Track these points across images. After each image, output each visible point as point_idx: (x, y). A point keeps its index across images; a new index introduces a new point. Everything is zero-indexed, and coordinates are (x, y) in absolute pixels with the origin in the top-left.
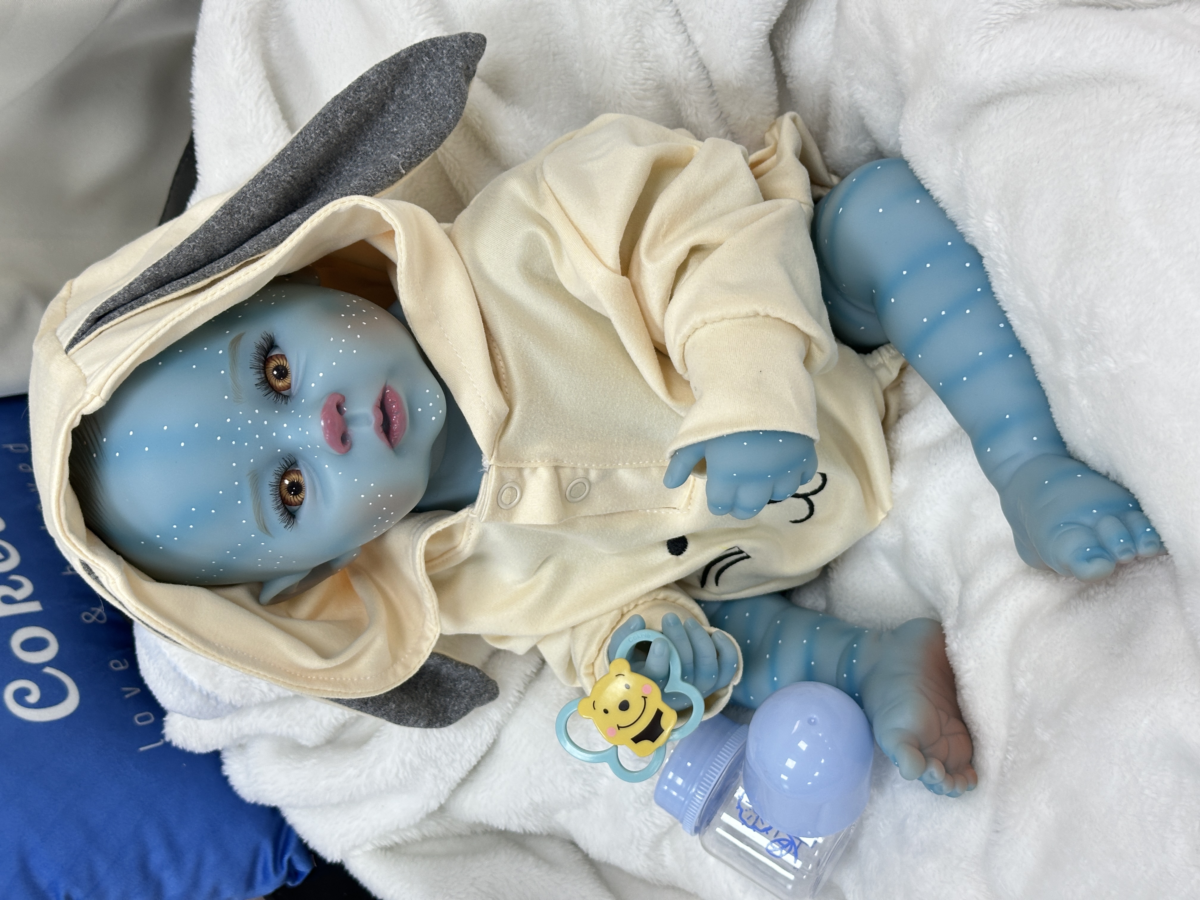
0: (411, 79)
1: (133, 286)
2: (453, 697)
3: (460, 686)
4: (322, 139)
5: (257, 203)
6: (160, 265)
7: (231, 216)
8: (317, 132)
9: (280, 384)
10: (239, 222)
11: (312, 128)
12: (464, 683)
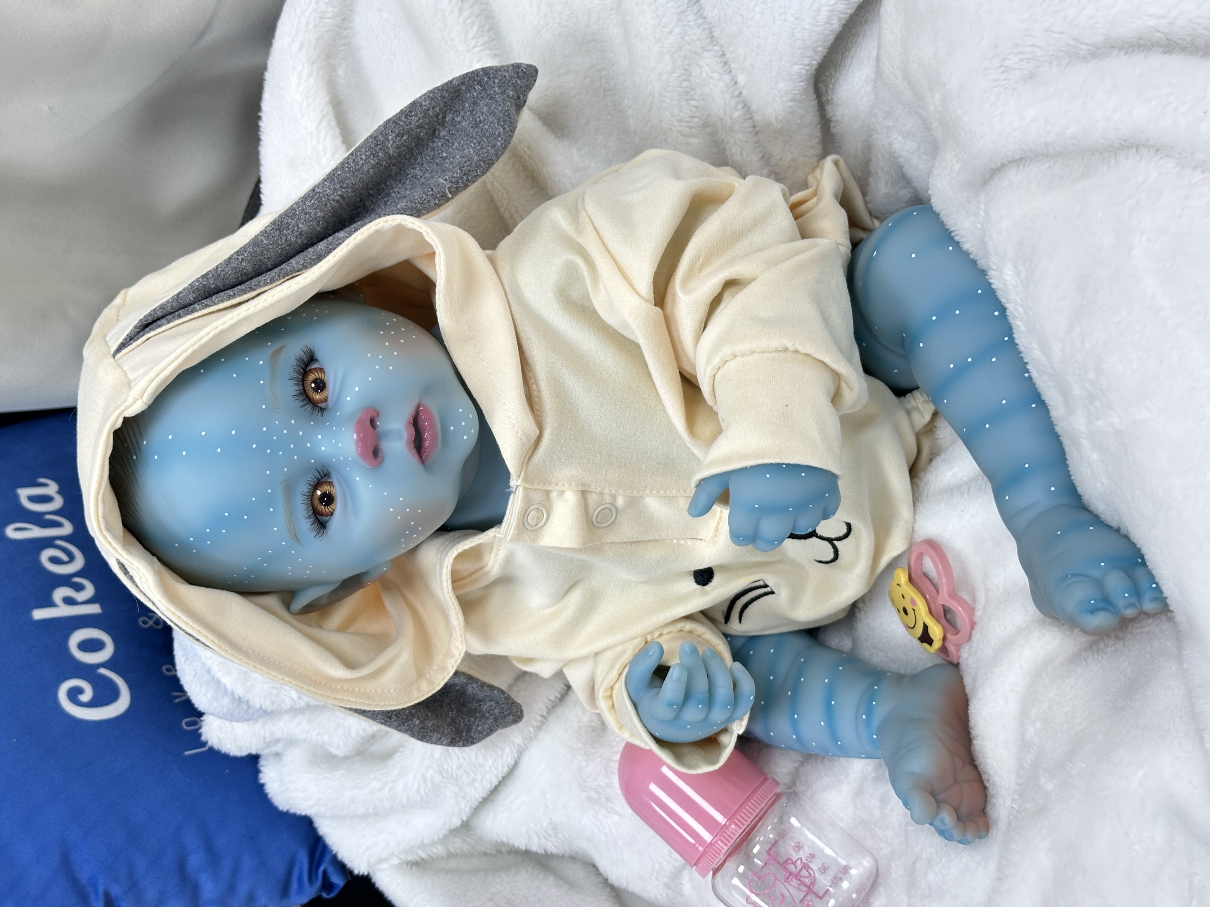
0: (463, 106)
1: (181, 295)
2: (477, 717)
3: (485, 707)
4: (372, 161)
5: (305, 220)
6: (209, 277)
7: (280, 232)
8: (367, 153)
9: (317, 397)
10: (287, 238)
11: (363, 150)
12: (488, 704)
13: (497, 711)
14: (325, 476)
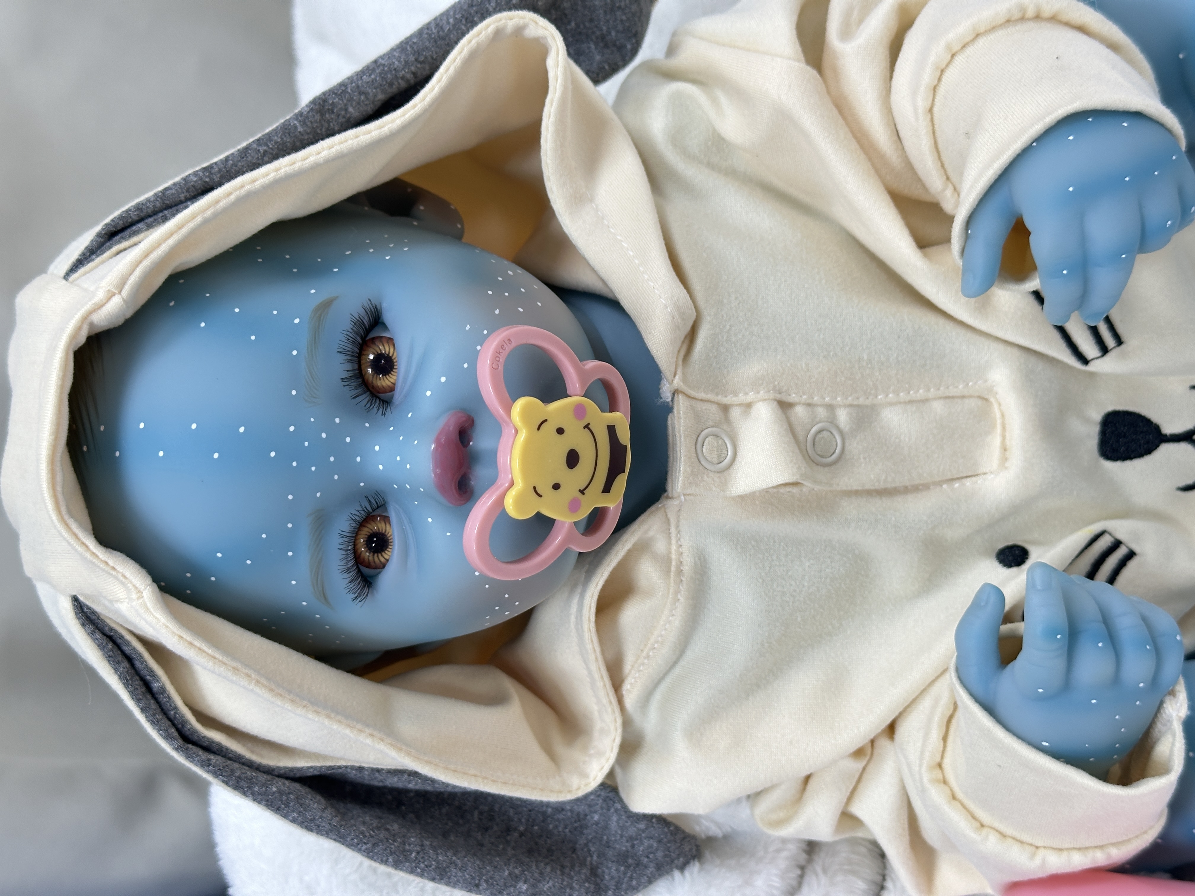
9: (379, 382)
13: (660, 854)
14: (378, 507)
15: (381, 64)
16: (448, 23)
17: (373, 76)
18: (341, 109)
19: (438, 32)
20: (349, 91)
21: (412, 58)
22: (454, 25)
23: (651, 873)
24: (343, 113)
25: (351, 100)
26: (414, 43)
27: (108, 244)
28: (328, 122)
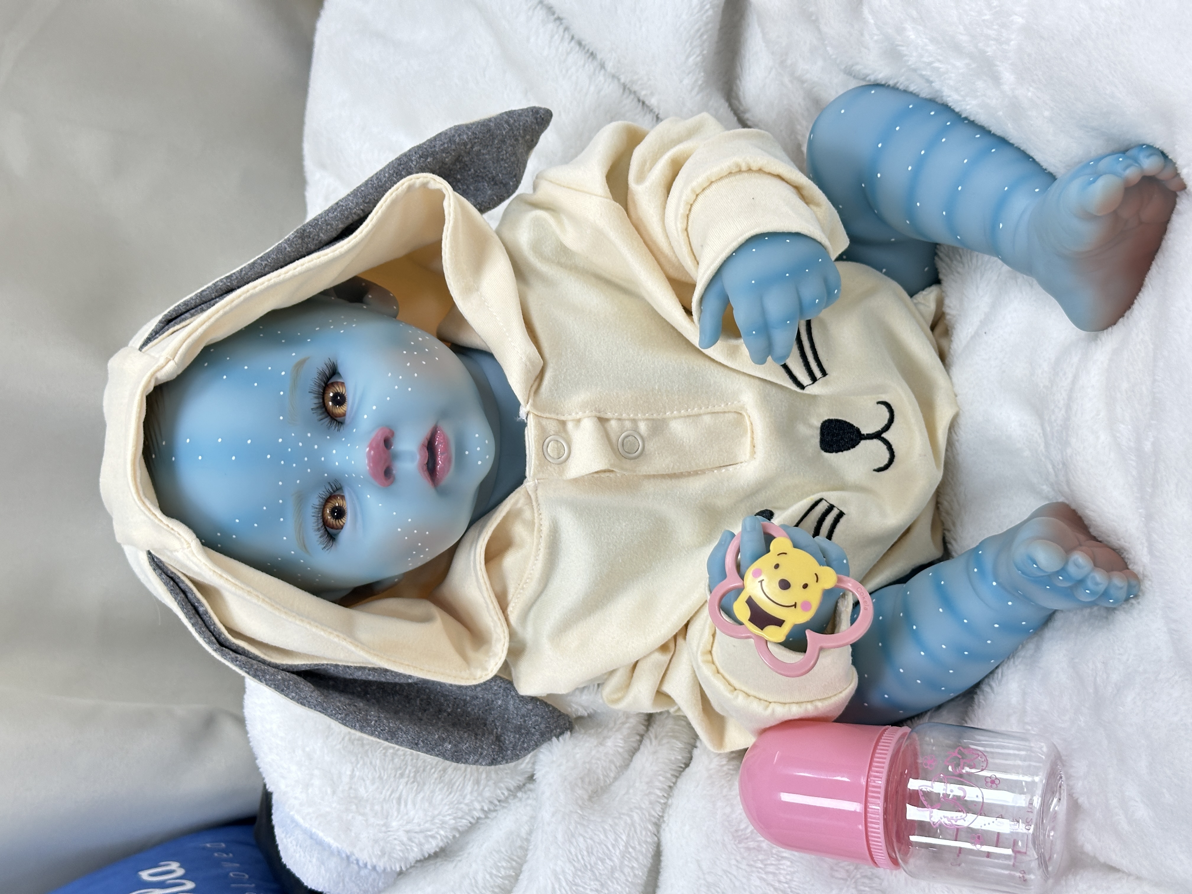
3: (530, 722)
9: (336, 411)
12: (534, 719)
13: (543, 726)
14: (337, 490)
15: (341, 205)
16: (385, 177)
17: (335, 213)
18: (315, 235)
19: (378, 183)
20: (320, 223)
21: (361, 201)
22: (388, 178)
23: (537, 738)
24: (316, 237)
25: (321, 229)
26: (362, 190)
27: (167, 327)
28: (307, 244)
